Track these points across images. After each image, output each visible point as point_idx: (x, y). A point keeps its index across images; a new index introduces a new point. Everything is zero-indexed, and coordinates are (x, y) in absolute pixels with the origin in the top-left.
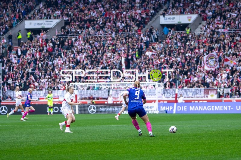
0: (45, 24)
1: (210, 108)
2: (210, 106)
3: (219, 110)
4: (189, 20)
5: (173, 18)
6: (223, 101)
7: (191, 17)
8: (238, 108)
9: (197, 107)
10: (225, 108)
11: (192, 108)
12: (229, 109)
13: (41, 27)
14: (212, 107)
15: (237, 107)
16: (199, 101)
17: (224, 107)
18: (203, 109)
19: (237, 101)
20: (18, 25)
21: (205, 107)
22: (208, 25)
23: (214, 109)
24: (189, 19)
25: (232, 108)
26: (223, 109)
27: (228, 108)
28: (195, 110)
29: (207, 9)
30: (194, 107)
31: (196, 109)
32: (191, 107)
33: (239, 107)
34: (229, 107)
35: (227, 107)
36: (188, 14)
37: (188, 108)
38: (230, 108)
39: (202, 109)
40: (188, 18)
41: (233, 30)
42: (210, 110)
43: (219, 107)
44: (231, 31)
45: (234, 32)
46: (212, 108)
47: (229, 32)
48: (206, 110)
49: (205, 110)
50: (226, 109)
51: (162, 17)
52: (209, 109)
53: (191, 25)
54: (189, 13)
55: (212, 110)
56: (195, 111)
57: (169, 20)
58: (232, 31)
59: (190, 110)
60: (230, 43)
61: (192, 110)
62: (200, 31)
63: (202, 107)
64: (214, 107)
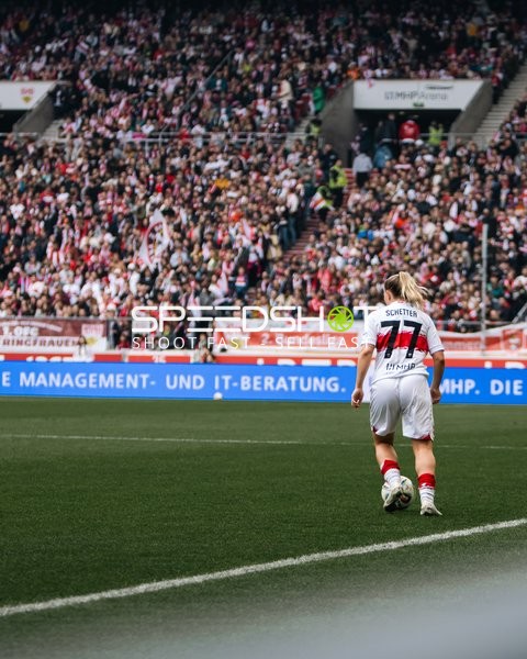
1: (84, 381)
2: (83, 375)
3: (112, 385)
4: (27, 99)
6: (126, 360)
7: (31, 91)
8: (172, 383)
9: (42, 375)
10: (132, 381)
11: (27, 380)
12: (144, 385)
14: (91, 376)
15: (168, 378)
16: (49, 356)
17: (129, 377)
18: (62, 381)
19: (170, 360)
21: (68, 376)
22: (84, 116)
23: (97, 383)
24: (27, 95)
25: (153, 383)
26: (124, 383)
27: (140, 381)
28: (37, 384)
29: (83, 66)
30: (32, 375)
31: (39, 382)
32: (23, 375)
33: (176, 378)
34: (145, 377)
35: (136, 377)
36: (22, 80)
37: (15, 379)
38: (148, 380)
39: (58, 384)
40: (23, 91)
41: (164, 137)
42: (84, 385)
43: (111, 377)
44: (157, 137)
45: (166, 140)
46: (91, 380)
47: (151, 140)
48: (72, 385)
49: (68, 386)
50: (135, 385)
52: (81, 383)
53: (32, 114)
54: (26, 78)
55: (91, 385)
56: (35, 388)
58: (160, 140)
59: (21, 384)
60: (151, 176)
61: (27, 384)
62: (60, 137)
63: (59, 376)
64: (98, 378)
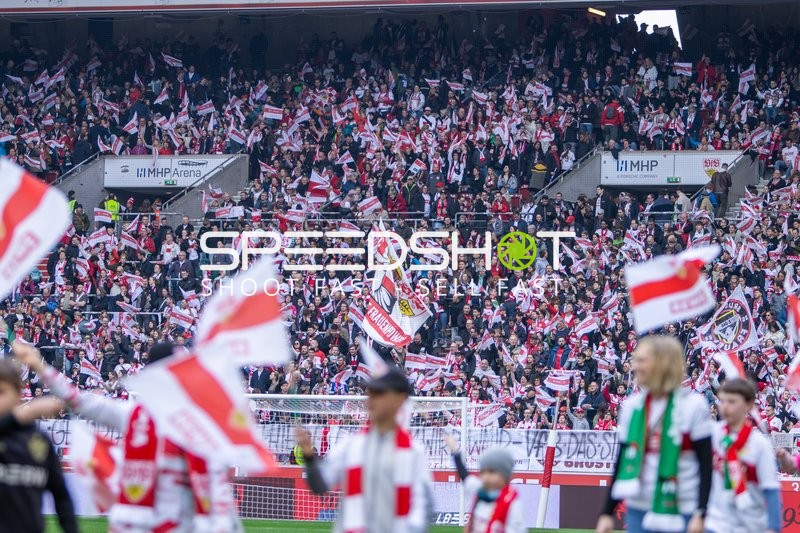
0: (176, 172)
5: (652, 165)
13: (163, 185)
20: (75, 170)
51: (607, 157)
57: (635, 169)
